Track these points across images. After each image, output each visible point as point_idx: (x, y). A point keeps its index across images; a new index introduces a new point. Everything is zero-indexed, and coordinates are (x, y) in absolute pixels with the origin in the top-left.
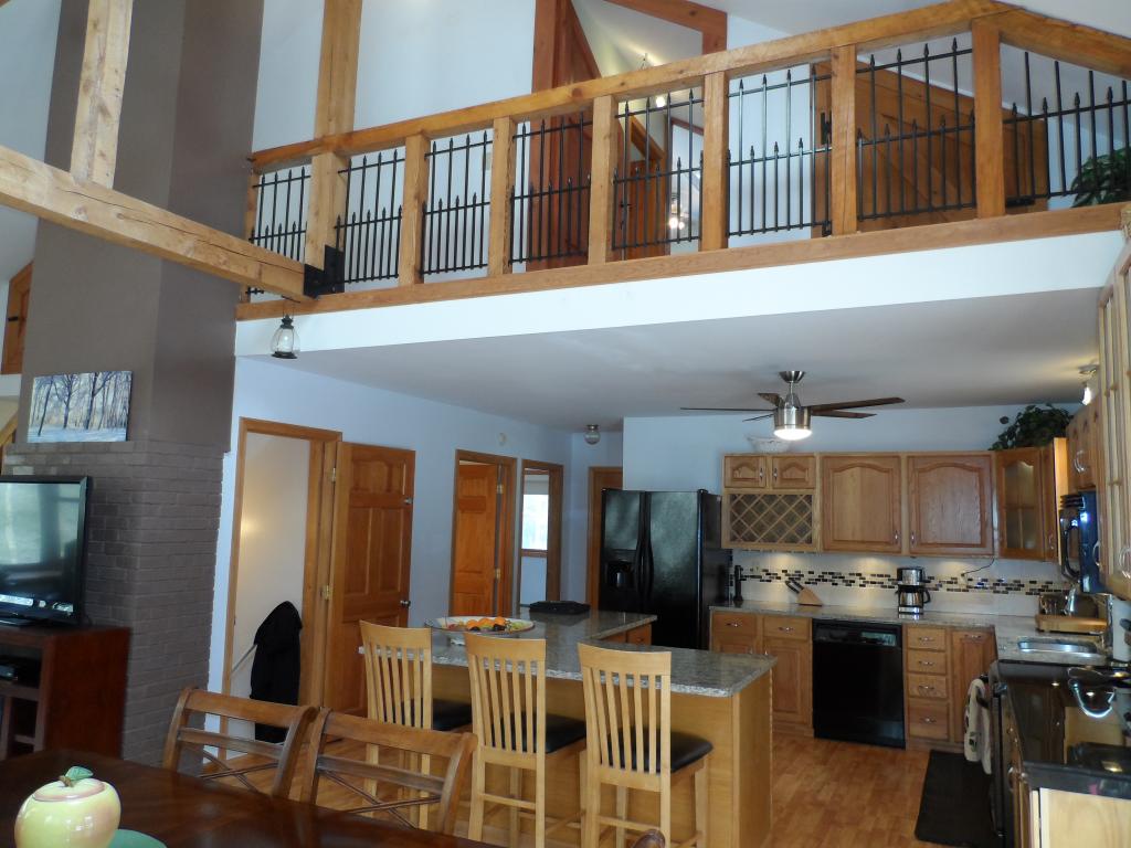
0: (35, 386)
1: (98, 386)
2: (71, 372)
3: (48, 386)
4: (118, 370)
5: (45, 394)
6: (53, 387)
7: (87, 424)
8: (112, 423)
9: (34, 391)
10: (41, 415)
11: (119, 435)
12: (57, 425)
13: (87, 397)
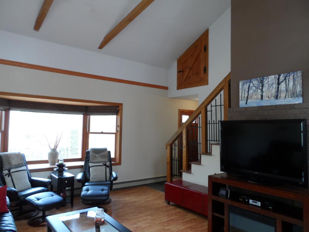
0: (241, 84)
1: (281, 80)
2: (261, 76)
3: (248, 84)
4: (294, 71)
5: (247, 87)
6: (251, 84)
7: (277, 97)
8: (294, 95)
9: (240, 87)
10: (246, 95)
11: (299, 101)
12: (256, 99)
13: (275, 86)
